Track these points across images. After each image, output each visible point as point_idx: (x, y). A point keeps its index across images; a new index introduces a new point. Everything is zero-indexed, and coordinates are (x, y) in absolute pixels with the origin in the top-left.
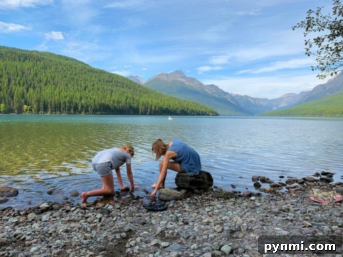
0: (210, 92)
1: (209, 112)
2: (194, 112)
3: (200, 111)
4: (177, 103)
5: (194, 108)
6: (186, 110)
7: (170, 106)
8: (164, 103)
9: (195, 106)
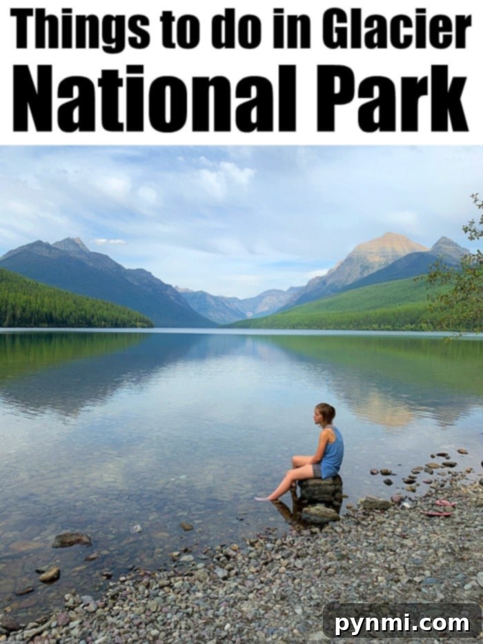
0: (136, 283)
1: (136, 321)
2: (105, 321)
3: (117, 319)
4: (70, 302)
5: (105, 313)
6: (88, 317)
7: (55, 308)
8: (43, 302)
9: (107, 309)
